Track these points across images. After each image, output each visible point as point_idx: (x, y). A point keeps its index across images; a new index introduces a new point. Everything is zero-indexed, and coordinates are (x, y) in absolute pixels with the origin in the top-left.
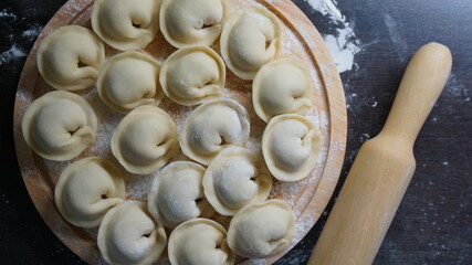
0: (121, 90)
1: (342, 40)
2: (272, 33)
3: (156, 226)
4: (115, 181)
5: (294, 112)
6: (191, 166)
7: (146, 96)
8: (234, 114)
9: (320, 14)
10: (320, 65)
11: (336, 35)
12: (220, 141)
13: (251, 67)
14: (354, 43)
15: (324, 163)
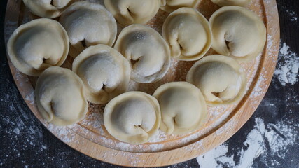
1: (225, 160)
2: (227, 97)
3: (61, 10)
5: (162, 119)
6: (112, 36)
8: (156, 69)
9: (245, 140)
10: (202, 140)
11: (228, 154)
12: (135, 58)
13: (197, 80)
15: (119, 149)
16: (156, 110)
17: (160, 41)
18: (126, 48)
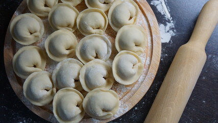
0: (58, 19)
1: (168, 28)
2: (134, 13)
3: (53, 87)
4: (42, 61)
5: (134, 52)
6: (78, 63)
7: (69, 26)
8: (105, 45)
9: (160, 13)
10: (153, 35)
11: (165, 25)
12: (95, 55)
14: (173, 31)
15: (142, 82)
16: (128, 53)
17: (91, 38)
18: (87, 58)
